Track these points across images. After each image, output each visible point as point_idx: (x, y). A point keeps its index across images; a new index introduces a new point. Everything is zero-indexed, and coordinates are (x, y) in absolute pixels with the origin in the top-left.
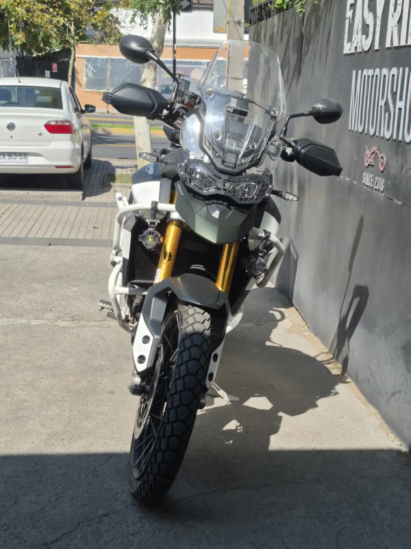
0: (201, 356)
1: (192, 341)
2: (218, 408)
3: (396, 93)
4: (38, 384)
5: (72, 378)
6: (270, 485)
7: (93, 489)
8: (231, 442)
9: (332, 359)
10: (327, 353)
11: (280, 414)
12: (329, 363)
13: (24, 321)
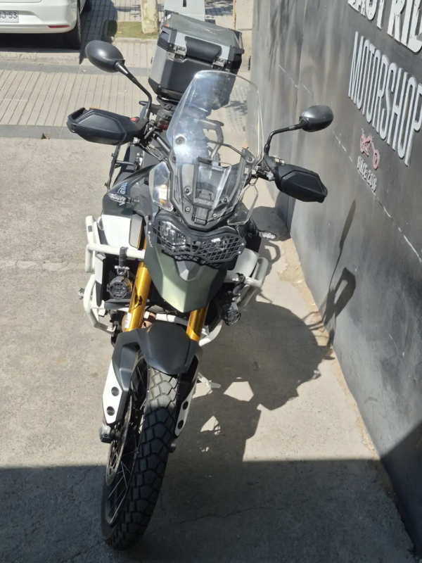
0: (166, 432)
1: (156, 418)
2: (199, 398)
3: (393, 93)
4: (22, 362)
5: (56, 354)
6: (239, 512)
7: (67, 518)
8: (207, 449)
9: (321, 322)
10: (317, 312)
11: (260, 407)
12: (317, 329)
13: (11, 263)
